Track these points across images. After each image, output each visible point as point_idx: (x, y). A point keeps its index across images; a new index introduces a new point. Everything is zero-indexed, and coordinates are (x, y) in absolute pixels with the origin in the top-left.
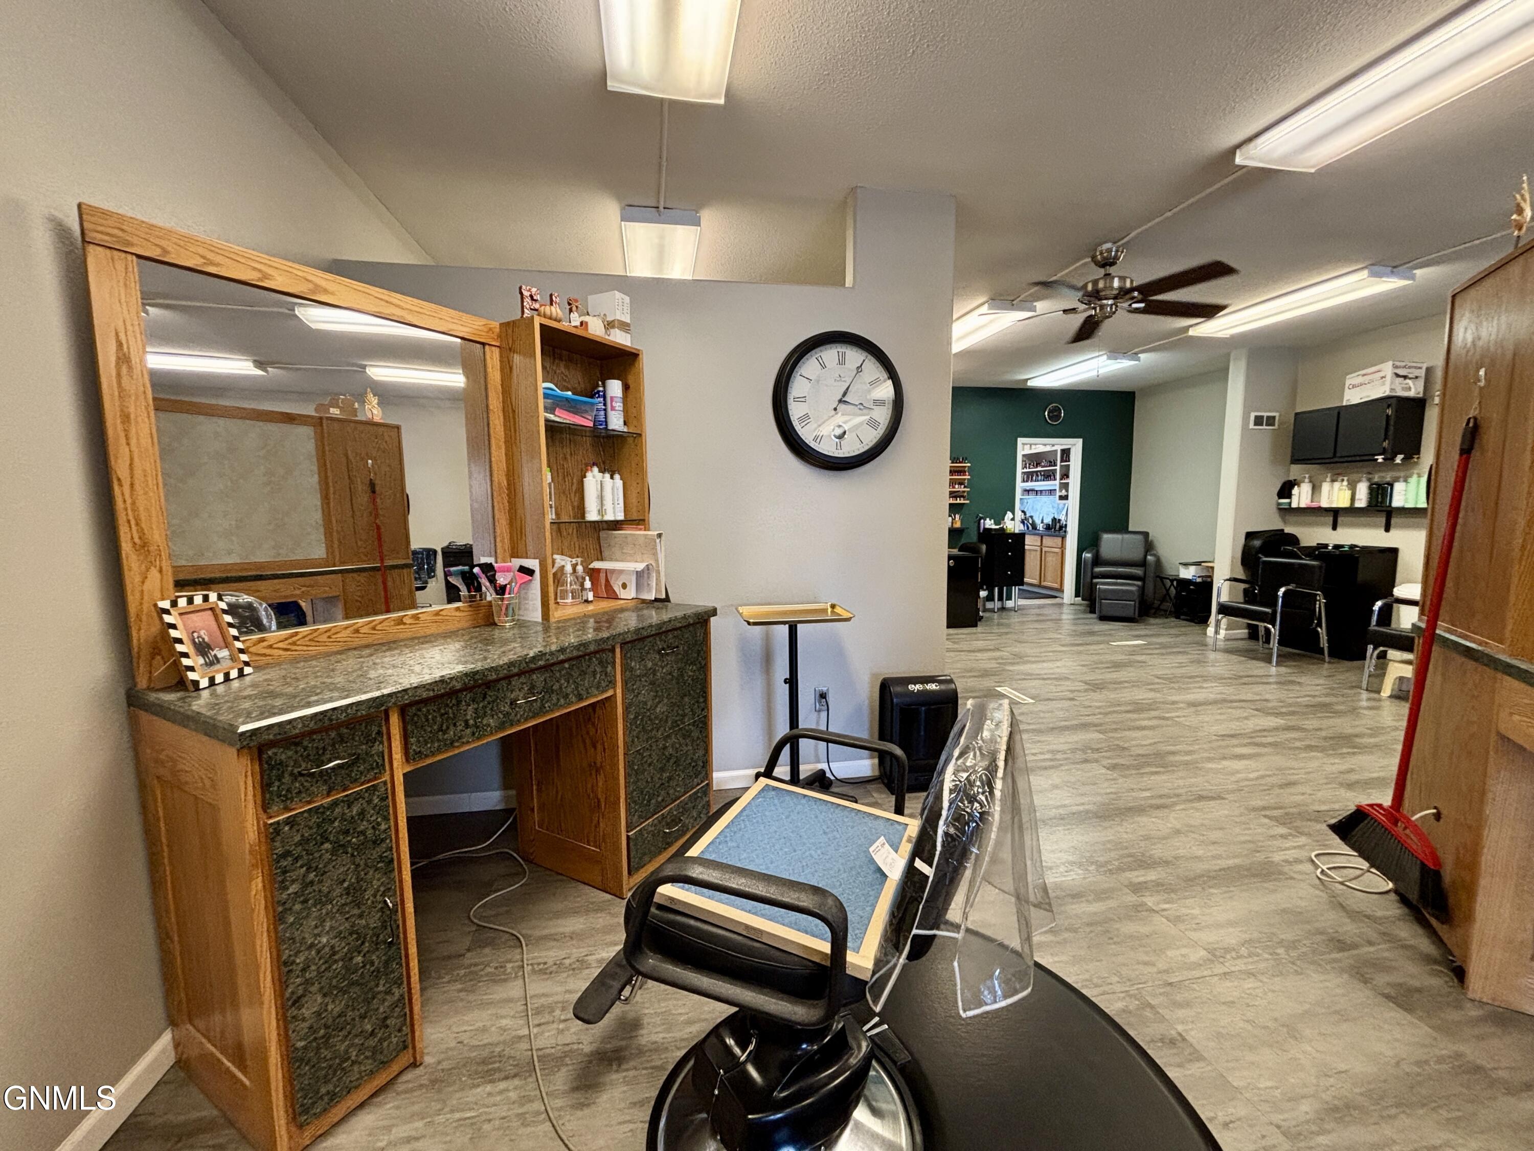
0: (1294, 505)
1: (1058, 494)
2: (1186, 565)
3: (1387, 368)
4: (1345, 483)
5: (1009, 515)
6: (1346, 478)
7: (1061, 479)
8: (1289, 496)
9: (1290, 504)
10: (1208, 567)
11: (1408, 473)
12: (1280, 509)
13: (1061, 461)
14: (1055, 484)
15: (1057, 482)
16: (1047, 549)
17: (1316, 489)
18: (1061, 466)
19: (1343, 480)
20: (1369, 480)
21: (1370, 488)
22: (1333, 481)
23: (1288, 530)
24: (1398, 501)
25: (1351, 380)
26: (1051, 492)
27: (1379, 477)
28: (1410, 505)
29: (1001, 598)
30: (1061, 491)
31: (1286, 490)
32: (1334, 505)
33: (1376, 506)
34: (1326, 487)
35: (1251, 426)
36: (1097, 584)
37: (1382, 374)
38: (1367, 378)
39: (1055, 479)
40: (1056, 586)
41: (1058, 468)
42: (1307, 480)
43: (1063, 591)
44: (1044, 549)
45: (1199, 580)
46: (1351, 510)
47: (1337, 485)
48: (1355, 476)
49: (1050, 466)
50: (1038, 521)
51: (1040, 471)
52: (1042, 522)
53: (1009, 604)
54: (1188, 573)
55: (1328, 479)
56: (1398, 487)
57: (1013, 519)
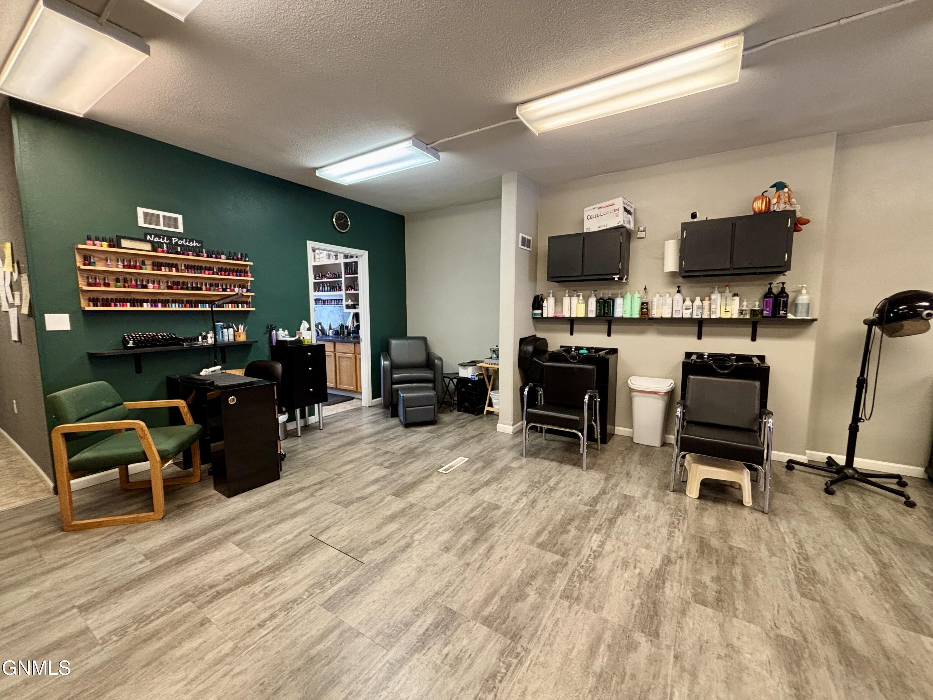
0: (545, 315)
1: (345, 303)
2: (464, 365)
3: (619, 203)
4: (581, 298)
5: (305, 325)
6: (581, 294)
7: (346, 290)
8: (540, 307)
9: (542, 314)
10: (481, 367)
11: (622, 290)
12: (534, 318)
13: (345, 274)
14: (342, 294)
15: (343, 293)
16: (341, 355)
17: (558, 302)
18: (345, 278)
19: (578, 296)
20: (595, 296)
21: (598, 301)
22: (570, 296)
23: (540, 335)
24: (618, 313)
25: (588, 211)
26: (338, 301)
27: (603, 294)
28: (627, 316)
29: (303, 416)
30: (347, 301)
31: (538, 303)
32: (574, 315)
33: (604, 316)
34: (566, 300)
35: (520, 246)
36: (397, 390)
37: (615, 207)
38: (603, 211)
39: (341, 290)
40: (351, 388)
41: (343, 279)
42: (551, 295)
43: (361, 393)
44: (338, 355)
45: (477, 379)
46: (586, 320)
47: (575, 299)
48: (587, 293)
49: (336, 278)
50: (326, 328)
51: (326, 282)
52: (330, 328)
53: (313, 420)
54: (467, 373)
55: (567, 295)
56: (619, 301)
57: (309, 329)
